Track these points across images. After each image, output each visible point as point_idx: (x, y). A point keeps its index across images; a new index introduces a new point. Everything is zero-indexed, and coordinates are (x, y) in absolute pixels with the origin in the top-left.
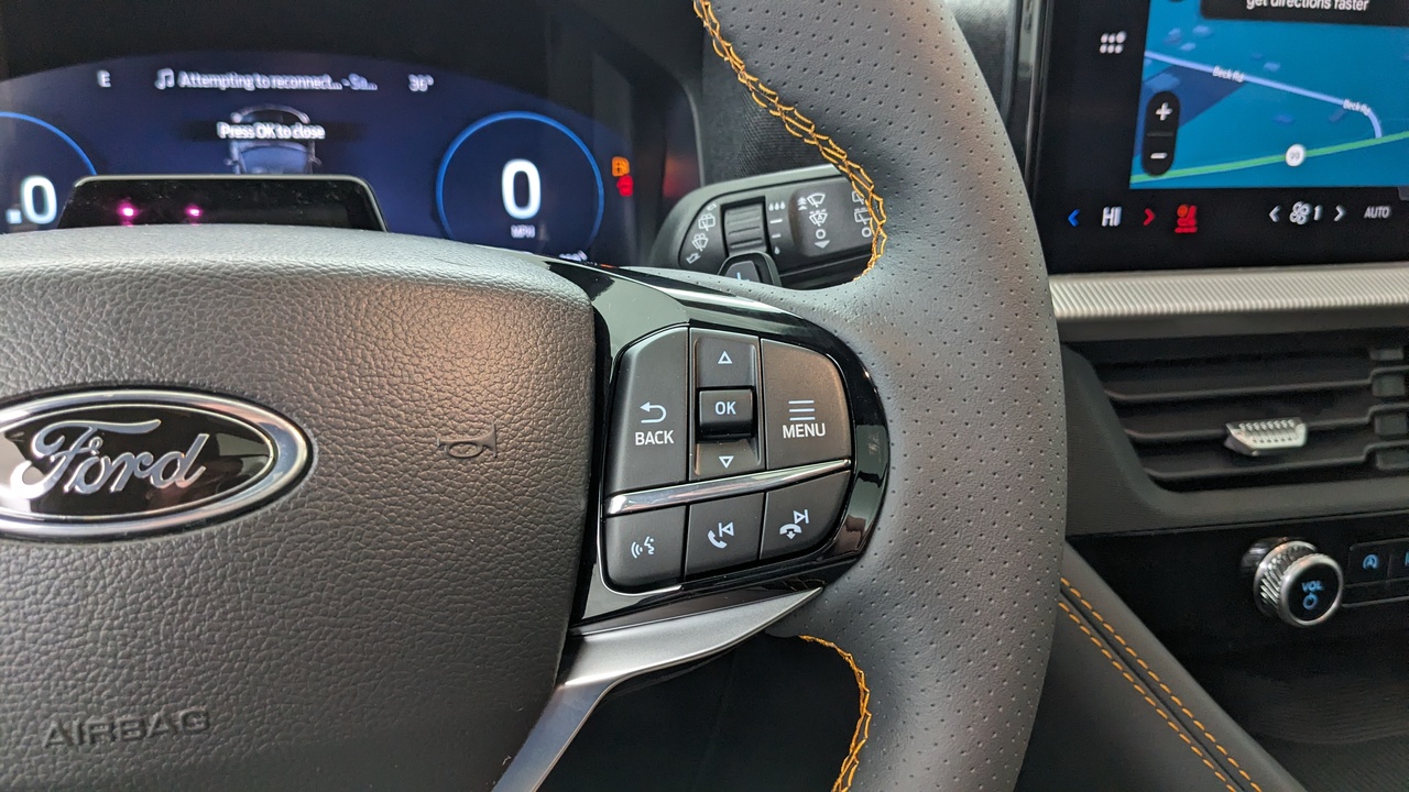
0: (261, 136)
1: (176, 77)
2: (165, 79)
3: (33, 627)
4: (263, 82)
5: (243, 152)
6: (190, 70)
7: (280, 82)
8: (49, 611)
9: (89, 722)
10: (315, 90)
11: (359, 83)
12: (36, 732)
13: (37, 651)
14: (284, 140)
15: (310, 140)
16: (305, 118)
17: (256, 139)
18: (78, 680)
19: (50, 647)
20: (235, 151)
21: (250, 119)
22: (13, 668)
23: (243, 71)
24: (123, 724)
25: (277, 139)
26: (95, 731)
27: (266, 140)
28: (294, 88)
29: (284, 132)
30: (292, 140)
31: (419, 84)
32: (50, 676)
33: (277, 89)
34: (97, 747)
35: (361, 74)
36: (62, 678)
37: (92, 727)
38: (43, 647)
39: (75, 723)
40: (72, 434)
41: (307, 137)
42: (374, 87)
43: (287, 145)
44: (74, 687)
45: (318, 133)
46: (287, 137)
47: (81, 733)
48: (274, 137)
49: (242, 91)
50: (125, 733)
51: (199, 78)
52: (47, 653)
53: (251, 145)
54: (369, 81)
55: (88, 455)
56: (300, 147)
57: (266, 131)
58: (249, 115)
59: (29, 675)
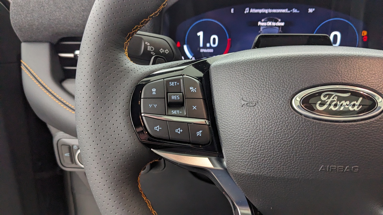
0: (268, 25)
1: (250, 10)
2: (247, 11)
3: (321, 141)
4: (270, 11)
5: (263, 29)
6: (253, 8)
7: (274, 11)
8: (324, 138)
9: (331, 166)
10: (283, 13)
11: (295, 11)
12: (318, 167)
13: (321, 148)
14: (274, 26)
15: (280, 26)
16: (280, 20)
17: (267, 26)
18: (330, 156)
19: (324, 147)
20: (261, 29)
21: (266, 21)
22: (315, 151)
23: (266, 8)
24: (339, 168)
25: (272, 26)
26: (332, 168)
27: (269, 26)
28: (278, 12)
29: (274, 24)
30: (276, 26)
31: (311, 11)
32: (323, 154)
33: (273, 13)
34: (332, 172)
35: (296, 8)
36: (326, 155)
37: (332, 167)
38: (323, 147)
39: (328, 166)
40: (330, 95)
41: (279, 25)
42: (298, 12)
43: (274, 27)
44: (329, 157)
45: (283, 24)
46: (275, 25)
47: (329, 169)
48: (271, 25)
49: (265, 13)
50: (339, 170)
51: (254, 10)
52: (323, 148)
53: (265, 27)
54: (298, 10)
55: (334, 101)
56: (277, 28)
57: (269, 24)
58: (266, 19)
59: (318, 153)
